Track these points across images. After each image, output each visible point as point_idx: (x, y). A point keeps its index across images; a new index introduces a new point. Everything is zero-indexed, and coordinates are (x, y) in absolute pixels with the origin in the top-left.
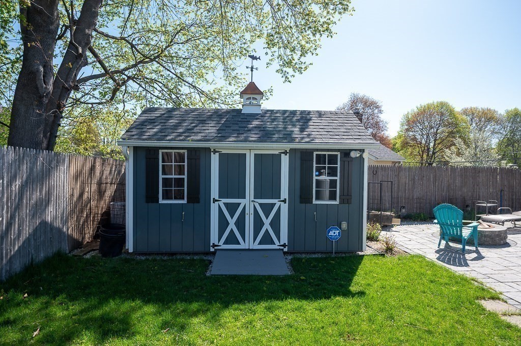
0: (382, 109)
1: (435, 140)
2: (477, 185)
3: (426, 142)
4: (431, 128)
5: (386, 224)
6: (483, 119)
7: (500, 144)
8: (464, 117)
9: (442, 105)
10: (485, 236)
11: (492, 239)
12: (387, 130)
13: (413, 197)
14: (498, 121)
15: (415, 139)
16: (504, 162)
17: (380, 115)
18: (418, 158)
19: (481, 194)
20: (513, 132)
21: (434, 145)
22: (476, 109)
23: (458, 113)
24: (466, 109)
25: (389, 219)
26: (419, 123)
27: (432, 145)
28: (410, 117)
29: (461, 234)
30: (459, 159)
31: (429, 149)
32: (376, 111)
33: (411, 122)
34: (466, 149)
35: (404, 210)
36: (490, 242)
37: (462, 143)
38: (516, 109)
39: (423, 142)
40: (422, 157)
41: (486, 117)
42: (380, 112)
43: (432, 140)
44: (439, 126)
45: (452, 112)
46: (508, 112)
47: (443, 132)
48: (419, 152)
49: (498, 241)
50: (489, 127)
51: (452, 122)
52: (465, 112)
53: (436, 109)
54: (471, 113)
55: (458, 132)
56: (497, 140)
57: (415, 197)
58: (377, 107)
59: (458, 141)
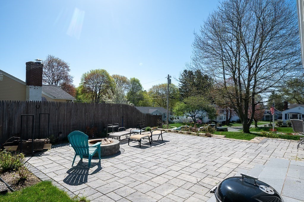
0: (70, 68)
1: (100, 90)
2: (111, 115)
3: (95, 90)
4: (98, 83)
5: (38, 150)
6: (121, 81)
7: (128, 94)
8: (114, 79)
9: (104, 71)
10: (107, 150)
11: (111, 151)
12: (72, 82)
13: (70, 124)
14: (128, 83)
15: (89, 88)
16: (129, 102)
17: (68, 72)
18: (91, 100)
19: (112, 120)
20: (133, 88)
21: (99, 93)
22: (119, 76)
23: (111, 77)
24: (115, 75)
25: (42, 144)
26: (92, 80)
27: (98, 92)
28: (86, 76)
29: (88, 152)
30: (109, 100)
31: (96, 94)
32: (66, 69)
33: (87, 79)
34: (113, 95)
35: (61, 135)
36: (109, 153)
37: (111, 92)
38: (134, 78)
39: (94, 90)
40: (93, 99)
41: (123, 80)
42: (69, 70)
43: (98, 90)
44: (102, 83)
45: (108, 76)
46: (131, 79)
47: (103, 86)
48: (91, 96)
49: (113, 152)
50: (124, 85)
51: (108, 81)
52: (114, 76)
53: (100, 73)
54: (116, 77)
55: (111, 86)
56: (127, 92)
57: (71, 124)
58: (67, 67)
59: (109, 90)
